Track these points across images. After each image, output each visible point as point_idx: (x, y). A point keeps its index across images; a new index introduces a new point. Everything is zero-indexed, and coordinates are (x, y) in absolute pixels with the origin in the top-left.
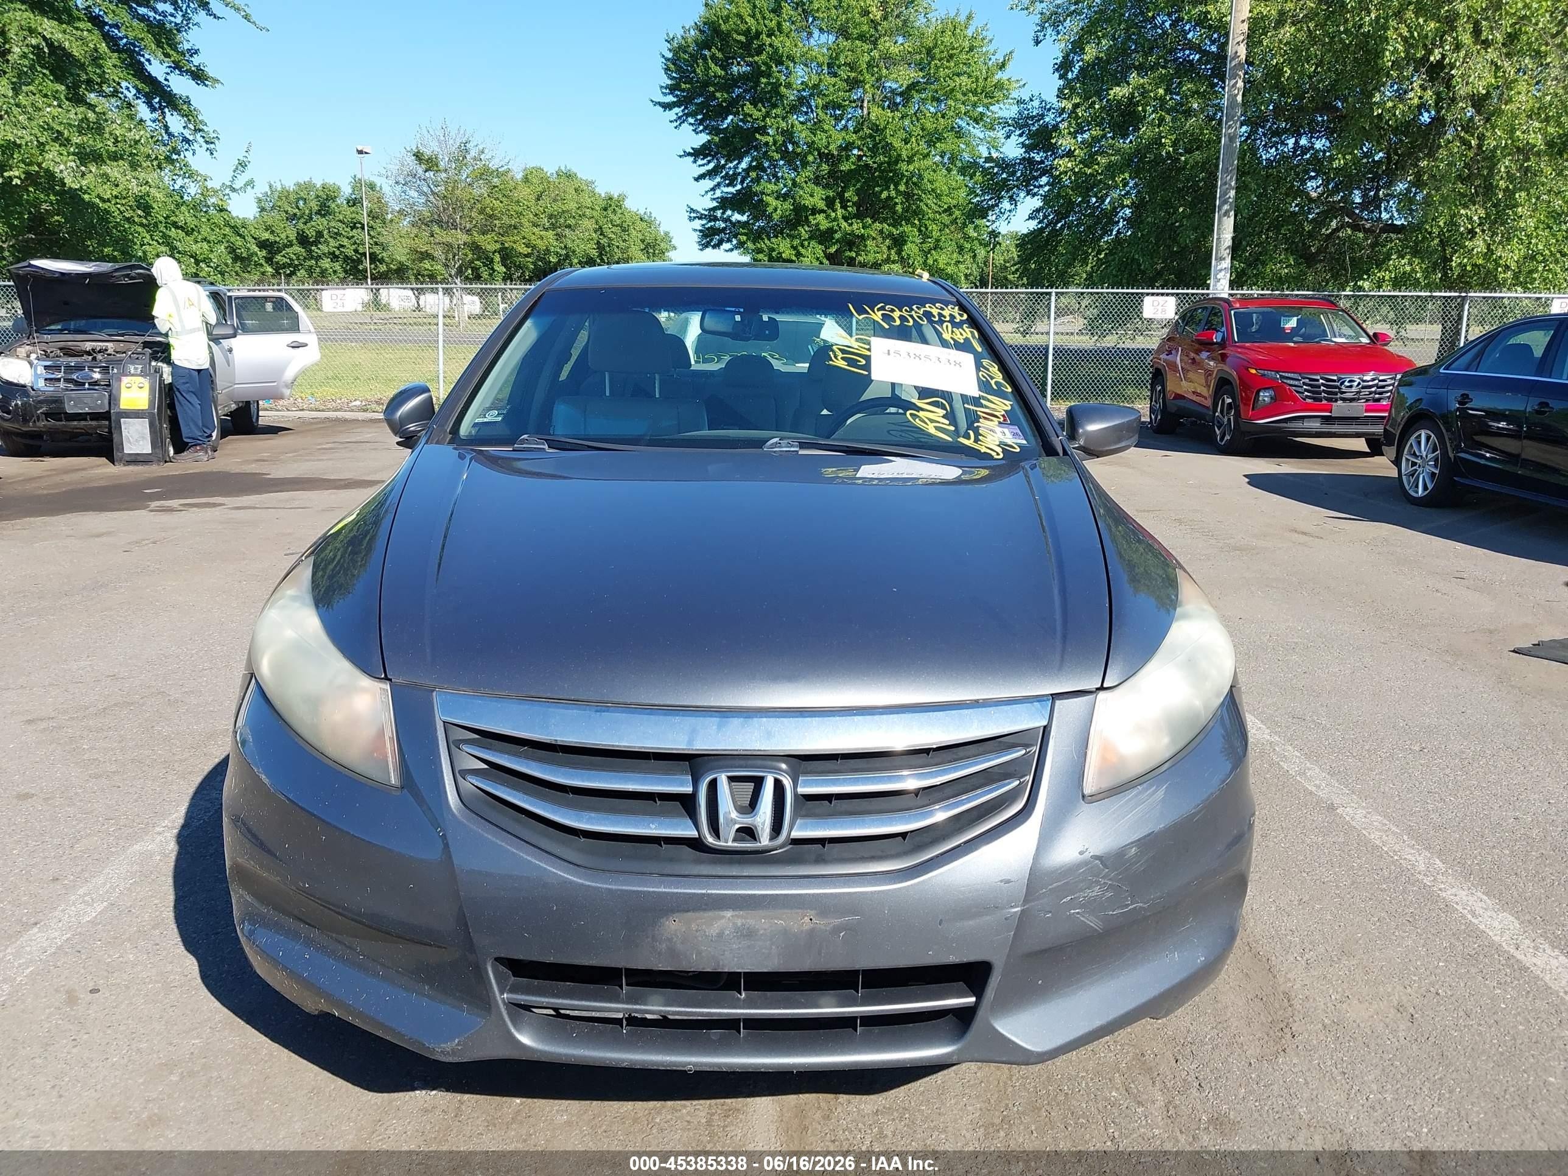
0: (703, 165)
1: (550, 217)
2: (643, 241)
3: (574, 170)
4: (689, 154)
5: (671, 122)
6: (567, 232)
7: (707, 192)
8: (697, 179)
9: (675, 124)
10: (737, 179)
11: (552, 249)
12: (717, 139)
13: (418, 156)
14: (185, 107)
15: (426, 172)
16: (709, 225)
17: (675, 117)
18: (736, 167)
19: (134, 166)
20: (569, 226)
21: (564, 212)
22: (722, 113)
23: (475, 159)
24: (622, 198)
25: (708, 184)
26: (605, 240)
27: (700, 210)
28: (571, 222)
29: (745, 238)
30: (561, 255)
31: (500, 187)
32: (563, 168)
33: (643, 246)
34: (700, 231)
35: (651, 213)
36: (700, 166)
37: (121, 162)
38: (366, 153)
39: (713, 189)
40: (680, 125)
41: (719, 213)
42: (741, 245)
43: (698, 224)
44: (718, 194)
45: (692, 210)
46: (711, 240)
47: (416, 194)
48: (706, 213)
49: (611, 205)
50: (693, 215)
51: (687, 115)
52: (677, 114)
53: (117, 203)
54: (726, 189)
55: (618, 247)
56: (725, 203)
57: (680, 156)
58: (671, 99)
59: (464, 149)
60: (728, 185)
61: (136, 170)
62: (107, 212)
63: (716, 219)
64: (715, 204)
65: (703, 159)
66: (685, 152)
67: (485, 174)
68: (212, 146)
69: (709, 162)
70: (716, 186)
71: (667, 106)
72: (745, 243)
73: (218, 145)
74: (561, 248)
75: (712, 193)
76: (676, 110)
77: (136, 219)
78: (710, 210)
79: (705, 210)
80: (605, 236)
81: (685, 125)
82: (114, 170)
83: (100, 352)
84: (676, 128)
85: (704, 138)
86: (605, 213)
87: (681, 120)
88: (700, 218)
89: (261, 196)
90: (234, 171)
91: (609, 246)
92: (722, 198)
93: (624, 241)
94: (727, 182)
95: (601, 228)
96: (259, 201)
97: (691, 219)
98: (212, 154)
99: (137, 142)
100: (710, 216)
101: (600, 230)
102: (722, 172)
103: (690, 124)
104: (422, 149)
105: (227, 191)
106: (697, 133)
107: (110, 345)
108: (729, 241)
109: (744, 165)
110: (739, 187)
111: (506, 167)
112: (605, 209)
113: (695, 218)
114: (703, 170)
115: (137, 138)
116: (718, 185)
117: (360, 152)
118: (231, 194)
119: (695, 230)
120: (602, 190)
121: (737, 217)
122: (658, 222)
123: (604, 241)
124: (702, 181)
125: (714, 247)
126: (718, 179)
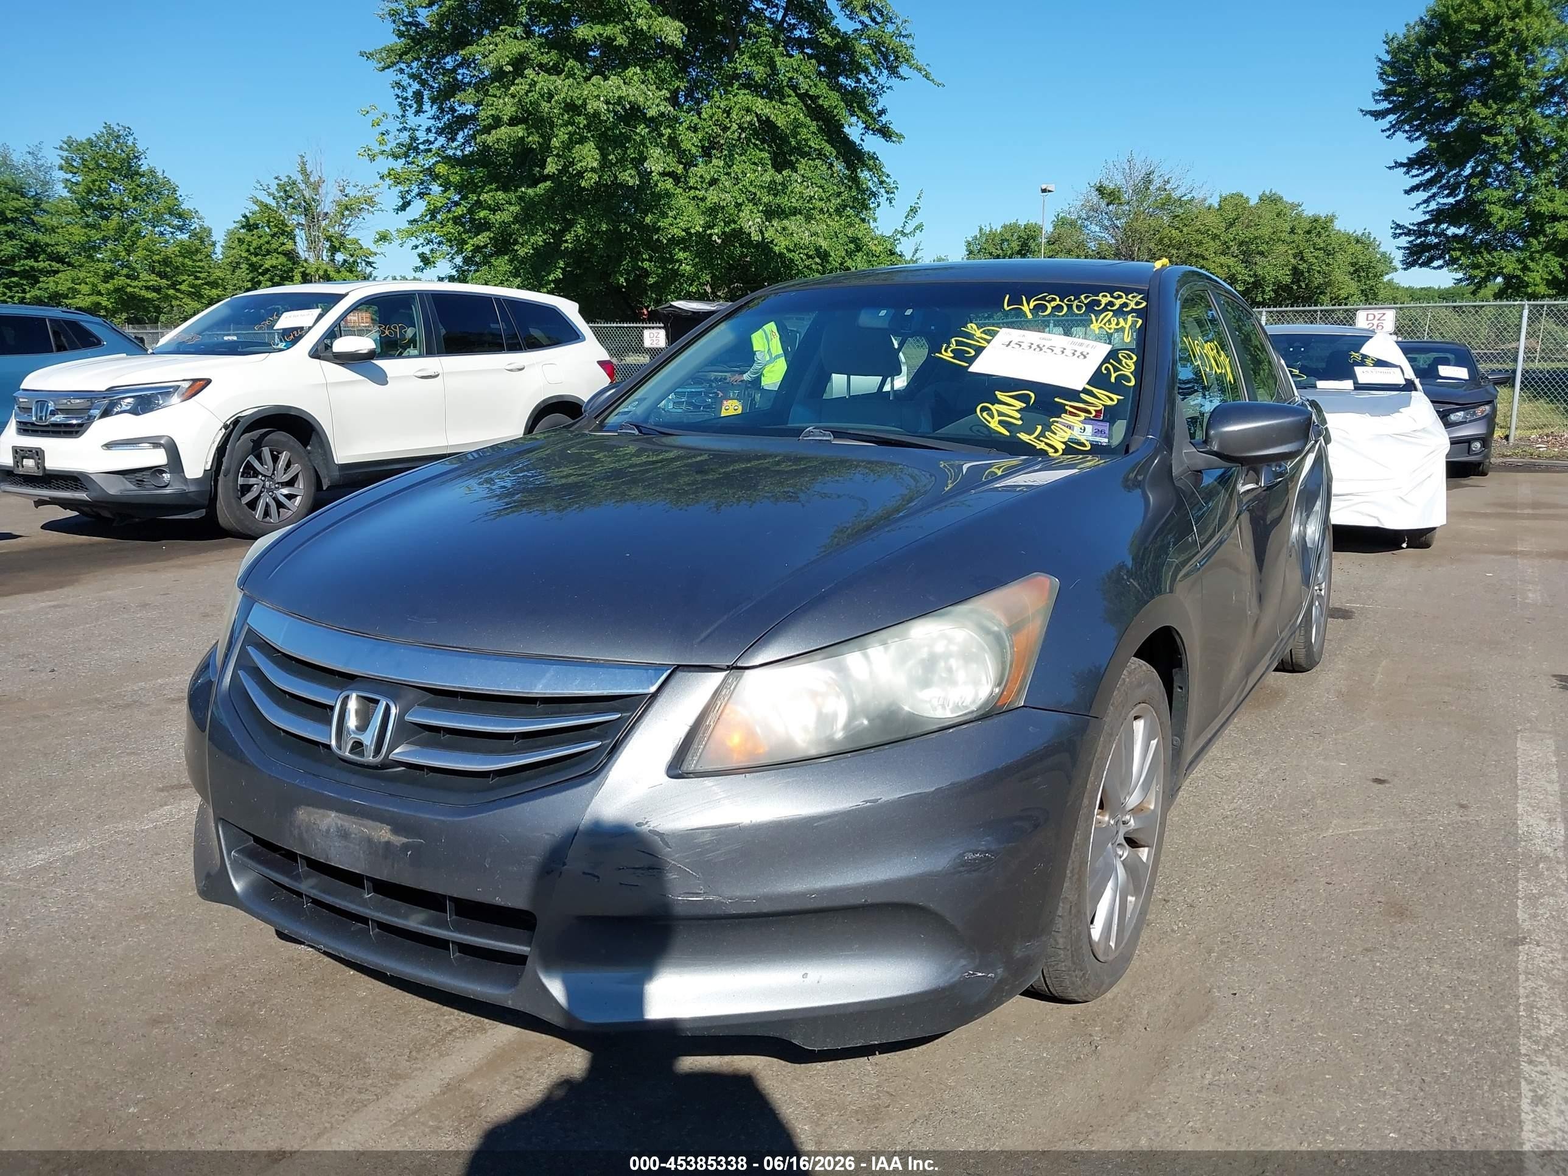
0: (1417, 176)
1: (1241, 244)
2: (1352, 264)
3: (1280, 193)
4: (1402, 165)
5: (1383, 131)
6: (1258, 258)
7: (1418, 205)
8: (1407, 192)
9: (1388, 133)
10: (1460, 187)
11: (1240, 277)
12: (1434, 145)
13: (1101, 190)
14: (871, 162)
15: (1108, 205)
16: (1419, 241)
17: (1388, 126)
18: (1457, 175)
19: (809, 218)
20: (1262, 253)
21: (1256, 238)
22: (1448, 114)
23: (1158, 189)
24: (1331, 219)
25: (1422, 195)
26: (1305, 265)
27: (1407, 225)
28: (1263, 248)
29: (1458, 253)
30: (1248, 284)
31: (1182, 216)
32: (1267, 193)
33: (1352, 269)
34: (1407, 248)
35: (1369, 233)
36: (1413, 176)
37: (799, 216)
38: (1049, 191)
39: (1427, 201)
40: (1394, 134)
41: (1431, 227)
42: (1453, 261)
43: (1404, 241)
44: (1433, 206)
45: (1398, 226)
46: (1419, 258)
47: (1097, 229)
48: (1415, 228)
49: (1319, 227)
50: (1398, 231)
51: (1404, 122)
52: (1390, 122)
53: (800, 253)
54: (1445, 201)
55: (1319, 272)
56: (1438, 216)
57: (1390, 168)
58: (1385, 105)
59: (1148, 180)
60: (1448, 196)
61: (810, 222)
62: (792, 261)
63: (1427, 234)
64: (1427, 217)
65: (1418, 169)
66: (1396, 163)
67: (1166, 203)
68: (892, 195)
69: (1426, 171)
70: (1430, 197)
71: (1378, 115)
72: (1458, 259)
73: (897, 195)
74: (1250, 276)
75: (1425, 205)
76: (1392, 117)
77: (814, 266)
78: (1419, 224)
79: (1413, 224)
80: (1305, 261)
81: (1399, 133)
82: (791, 224)
83: (720, 380)
84: (1388, 137)
85: (1421, 144)
86: (1308, 236)
87: (1395, 127)
88: (1408, 234)
89: (971, 239)
90: (906, 218)
91: (1308, 272)
92: (1438, 210)
93: (1328, 265)
94: (1446, 192)
95: (1301, 252)
96: (969, 244)
97: (1396, 236)
98: (891, 202)
99: (811, 198)
100: (1419, 231)
101: (1300, 255)
102: (1440, 181)
103: (1406, 132)
104: (1106, 183)
105: (899, 236)
106: (1412, 141)
107: (728, 375)
108: (1441, 257)
109: (1468, 171)
110: (1461, 196)
111: (1190, 196)
112: (1309, 232)
113: (1400, 234)
114: (1416, 181)
115: (812, 194)
116: (1434, 196)
117: (1044, 191)
118: (902, 239)
119: (1399, 248)
120: (1309, 211)
121: (1452, 231)
122: (1378, 243)
123: (1303, 266)
124: (1415, 194)
125: (1421, 265)
126: (1434, 190)
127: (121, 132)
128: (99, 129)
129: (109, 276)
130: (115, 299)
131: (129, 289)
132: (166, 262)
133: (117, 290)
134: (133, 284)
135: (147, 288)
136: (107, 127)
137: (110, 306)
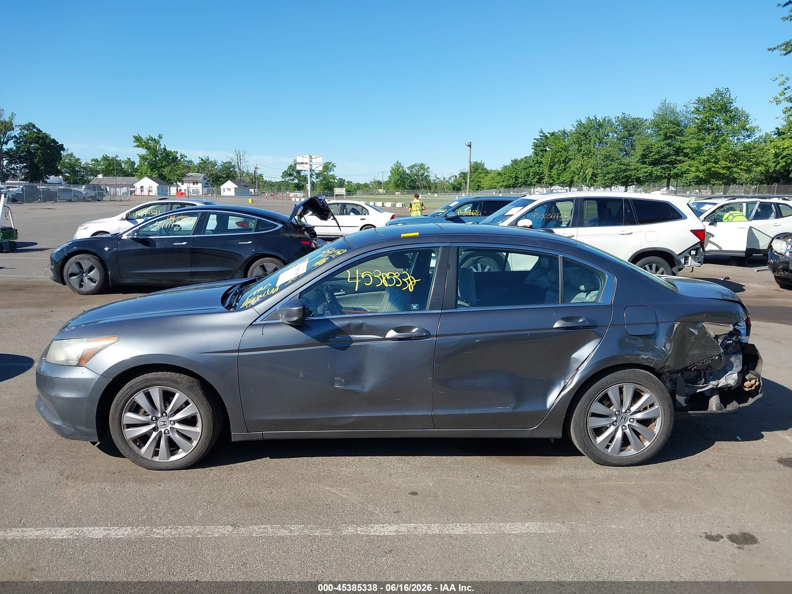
127: (724, 91)
128: (713, 91)
129: (705, 162)
130: (707, 173)
131: (713, 169)
132: (735, 154)
133: (709, 169)
134: (716, 166)
135: (724, 168)
136: (717, 90)
137: (704, 177)
